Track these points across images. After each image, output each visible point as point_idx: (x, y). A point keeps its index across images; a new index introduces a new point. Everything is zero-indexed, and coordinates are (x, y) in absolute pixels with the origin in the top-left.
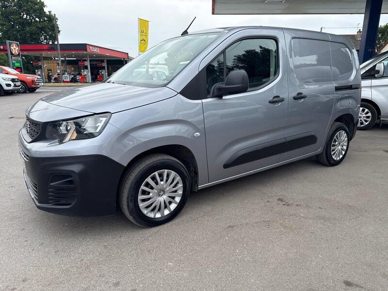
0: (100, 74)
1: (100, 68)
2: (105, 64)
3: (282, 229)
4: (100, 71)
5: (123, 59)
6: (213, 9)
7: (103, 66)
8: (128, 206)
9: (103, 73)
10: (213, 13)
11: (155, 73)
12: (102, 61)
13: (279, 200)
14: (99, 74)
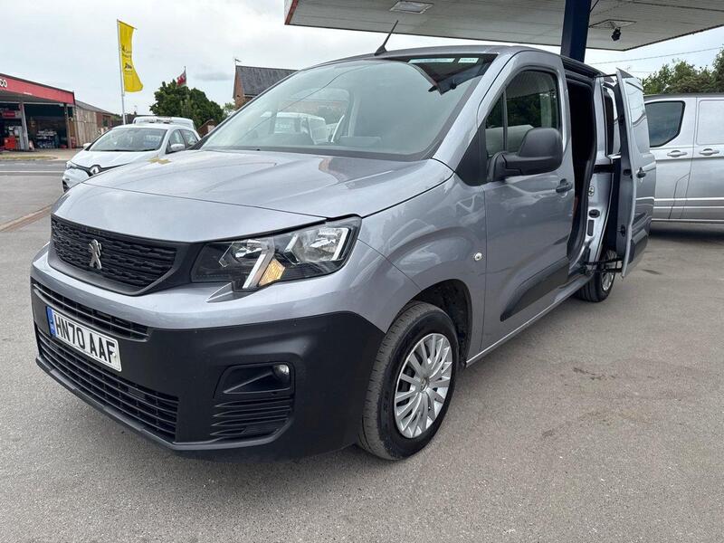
0: (11, 134)
1: (6, 122)
2: (21, 115)
3: (632, 425)
4: (11, 129)
5: (62, 105)
6: (291, 14)
7: (17, 117)
8: (379, 419)
9: (16, 132)
10: (287, 23)
11: (176, 134)
12: (15, 108)
13: (576, 370)
14: (7, 135)
